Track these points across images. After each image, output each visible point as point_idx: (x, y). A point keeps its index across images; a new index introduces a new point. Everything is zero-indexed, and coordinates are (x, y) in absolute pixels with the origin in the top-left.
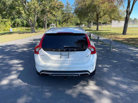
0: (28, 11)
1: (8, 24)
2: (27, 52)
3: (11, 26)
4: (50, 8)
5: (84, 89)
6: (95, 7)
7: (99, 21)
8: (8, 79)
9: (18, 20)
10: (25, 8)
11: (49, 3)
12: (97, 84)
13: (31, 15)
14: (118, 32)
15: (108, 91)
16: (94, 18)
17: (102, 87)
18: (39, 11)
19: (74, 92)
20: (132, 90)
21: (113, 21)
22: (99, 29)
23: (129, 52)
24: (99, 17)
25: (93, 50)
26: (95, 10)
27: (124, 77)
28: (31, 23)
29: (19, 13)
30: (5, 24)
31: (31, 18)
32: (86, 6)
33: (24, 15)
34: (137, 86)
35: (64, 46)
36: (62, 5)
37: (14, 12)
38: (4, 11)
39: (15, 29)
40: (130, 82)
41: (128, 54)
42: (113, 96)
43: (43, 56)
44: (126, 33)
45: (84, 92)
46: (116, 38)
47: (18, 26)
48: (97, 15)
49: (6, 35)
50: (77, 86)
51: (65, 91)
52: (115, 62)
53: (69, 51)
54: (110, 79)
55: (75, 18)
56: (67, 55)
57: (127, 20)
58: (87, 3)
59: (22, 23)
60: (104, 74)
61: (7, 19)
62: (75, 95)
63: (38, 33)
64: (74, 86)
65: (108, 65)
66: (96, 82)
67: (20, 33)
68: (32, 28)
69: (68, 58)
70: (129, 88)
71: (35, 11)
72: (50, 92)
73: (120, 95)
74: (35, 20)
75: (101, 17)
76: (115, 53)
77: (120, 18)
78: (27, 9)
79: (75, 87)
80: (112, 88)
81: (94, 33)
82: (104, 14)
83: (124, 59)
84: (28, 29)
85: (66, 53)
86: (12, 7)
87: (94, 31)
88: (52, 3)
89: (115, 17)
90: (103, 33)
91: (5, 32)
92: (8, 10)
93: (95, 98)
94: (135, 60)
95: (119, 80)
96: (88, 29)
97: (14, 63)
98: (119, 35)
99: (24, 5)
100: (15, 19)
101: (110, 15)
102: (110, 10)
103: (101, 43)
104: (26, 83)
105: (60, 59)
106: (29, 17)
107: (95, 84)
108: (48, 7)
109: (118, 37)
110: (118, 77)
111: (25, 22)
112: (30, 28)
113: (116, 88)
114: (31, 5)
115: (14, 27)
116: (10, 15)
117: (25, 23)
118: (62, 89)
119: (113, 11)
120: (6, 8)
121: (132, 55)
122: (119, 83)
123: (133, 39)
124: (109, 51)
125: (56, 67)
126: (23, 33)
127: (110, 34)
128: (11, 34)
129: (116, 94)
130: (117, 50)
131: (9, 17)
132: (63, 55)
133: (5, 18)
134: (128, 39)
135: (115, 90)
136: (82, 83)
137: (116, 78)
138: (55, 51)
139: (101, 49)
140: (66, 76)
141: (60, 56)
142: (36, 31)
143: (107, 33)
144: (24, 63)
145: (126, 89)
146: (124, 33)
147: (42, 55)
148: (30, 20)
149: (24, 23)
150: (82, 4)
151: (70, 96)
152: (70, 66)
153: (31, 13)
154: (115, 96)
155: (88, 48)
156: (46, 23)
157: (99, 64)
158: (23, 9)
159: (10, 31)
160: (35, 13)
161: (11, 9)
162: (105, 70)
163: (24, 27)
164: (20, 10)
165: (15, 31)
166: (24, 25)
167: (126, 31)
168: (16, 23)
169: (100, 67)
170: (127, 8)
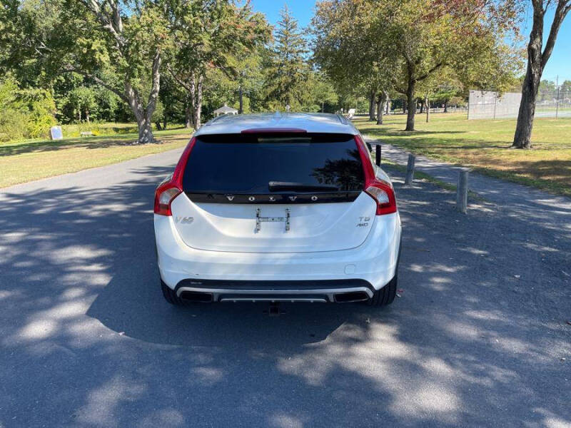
0: (126, 55)
1: (43, 111)
2: (124, 216)
3: (58, 117)
4: (214, 40)
5: (350, 355)
6: (398, 34)
7: (417, 94)
8: (51, 318)
9: (85, 94)
10: (115, 45)
11: (212, 19)
12: (402, 338)
13: (139, 70)
14: (497, 140)
15: (450, 362)
16: (393, 82)
17: (421, 348)
18: (168, 54)
19: (311, 365)
20: (542, 358)
21: (474, 94)
22: (417, 127)
23: (537, 217)
24: (416, 76)
26: (399, 46)
27: (513, 310)
28: (136, 105)
29: (89, 64)
30: (31, 108)
31: (136, 82)
32: (361, 31)
33: (109, 72)
34: (563, 344)
35: (271, 183)
36: (262, 28)
37: (69, 60)
38: (30, 54)
39: (73, 131)
40: (536, 328)
41: (532, 223)
42: (465, 381)
43: (186, 224)
44: (527, 143)
45: (352, 364)
46: (485, 161)
47: (84, 117)
48: (409, 68)
49: (35, 154)
50: (322, 342)
51: (275, 362)
52: (477, 252)
53: (290, 202)
54: (454, 317)
55: (318, 83)
57: (530, 88)
58: (365, 19)
59: (103, 103)
60: (432, 298)
61: (39, 87)
62: (314, 377)
63: (167, 146)
64: (313, 344)
65: (449, 266)
66: (400, 330)
67: (92, 146)
68: (143, 123)
69: (287, 229)
70: (532, 350)
71: (152, 53)
72: (215, 365)
73: (492, 377)
74: (154, 92)
75: (423, 78)
76: (478, 218)
77: (505, 79)
78: (121, 45)
79: (315, 348)
80: (462, 350)
81: (395, 144)
82: (438, 65)
83: (514, 242)
84: (127, 130)
85: (280, 210)
86: (61, 40)
87: (396, 135)
88: (223, 21)
89: (483, 74)
90: (432, 144)
91: (33, 141)
92: (43, 51)
93: (394, 387)
94: (560, 245)
95: (493, 321)
97: (71, 259)
98: (496, 150)
99: (109, 30)
100: (71, 87)
101: (460, 68)
102: (460, 48)
103: (423, 180)
104: (121, 334)
105: (253, 235)
106: (128, 81)
107: (394, 335)
108: (208, 37)
109: (495, 157)
110: (489, 309)
111: (113, 100)
112: (134, 125)
113: (481, 351)
114: (138, 30)
115: (67, 123)
116: (53, 70)
117: (113, 105)
118: (262, 354)
119: (475, 51)
120: (38, 42)
121: (548, 226)
122: (492, 333)
123: (556, 167)
124: (456, 211)
125: (238, 267)
126: (106, 144)
127: (461, 144)
128: (57, 149)
129: (478, 374)
130: (486, 210)
131: (48, 81)
132: (266, 219)
133: (33, 85)
134: (537, 164)
135: (472, 358)
136: (343, 331)
137: (480, 315)
138: (234, 202)
139: (425, 203)
140: (277, 303)
141: (254, 221)
142: (158, 138)
143: (448, 141)
144: (111, 260)
145: (518, 353)
146: (521, 140)
147: (185, 220)
148: (131, 93)
149: (107, 106)
150: (346, 22)
151: (295, 381)
152: (295, 262)
153: (138, 61)
154: (472, 379)
155: (366, 192)
156: (197, 103)
157: (413, 262)
158: (105, 48)
159: (54, 139)
160: (155, 62)
161: (59, 46)
162: (437, 283)
163: (110, 121)
164: (95, 51)
165: (71, 137)
166: (108, 113)
167: (528, 135)
168: (76, 104)
169: (417, 273)
170: (531, 36)
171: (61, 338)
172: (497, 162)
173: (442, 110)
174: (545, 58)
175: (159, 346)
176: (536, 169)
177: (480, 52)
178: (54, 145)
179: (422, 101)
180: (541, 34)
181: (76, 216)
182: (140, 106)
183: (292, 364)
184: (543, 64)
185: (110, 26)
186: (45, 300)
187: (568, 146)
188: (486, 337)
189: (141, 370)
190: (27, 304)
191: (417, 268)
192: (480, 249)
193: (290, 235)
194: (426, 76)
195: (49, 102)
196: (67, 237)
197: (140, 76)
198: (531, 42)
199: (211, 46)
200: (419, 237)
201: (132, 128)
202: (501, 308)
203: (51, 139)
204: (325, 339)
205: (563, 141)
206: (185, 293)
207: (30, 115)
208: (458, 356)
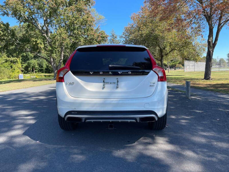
0: (51, 45)
1: (16, 68)
2: (45, 100)
3: (22, 71)
4: (85, 40)
5: (147, 149)
6: (156, 38)
7: (165, 62)
8: (5, 136)
9: (34, 62)
10: (47, 42)
11: (85, 32)
12: (171, 142)
13: (55, 51)
15: (194, 151)
16: (155, 55)
17: (181, 146)
18: (67, 45)
23: (220, 101)
24: (163, 54)
26: (157, 43)
27: (220, 131)
28: (54, 65)
29: (35, 48)
30: (11, 67)
31: (54, 55)
32: (142, 36)
33: (44, 54)
35: (110, 66)
36: (104, 36)
37: (28, 47)
38: (12, 45)
39: (28, 76)
42: (204, 159)
43: (71, 86)
44: (210, 78)
45: (148, 153)
46: (194, 84)
47: (33, 71)
48: (161, 51)
49: (12, 83)
50: (133, 144)
51: (111, 152)
52: (198, 111)
53: (118, 75)
54: (193, 135)
57: (209, 57)
58: (143, 32)
59: (40, 66)
60: (182, 128)
61: (15, 57)
62: (130, 158)
64: (129, 145)
65: (187, 116)
66: (169, 139)
67: (35, 81)
69: (117, 88)
71: (61, 45)
72: (82, 154)
73: (216, 158)
74: (61, 60)
75: (166, 55)
76: (195, 101)
78: (49, 42)
79: (130, 147)
80: (200, 147)
82: (172, 50)
83: (213, 108)
84: (49, 76)
85: (114, 79)
86: (25, 40)
88: (89, 33)
89: (189, 53)
90: (172, 79)
91: (11, 79)
92: (18, 44)
93: (170, 162)
95: (211, 136)
98: (198, 81)
99: (44, 36)
100: (28, 59)
101: (180, 51)
102: (180, 43)
104: (38, 142)
105: (102, 90)
106: (51, 55)
107: (167, 141)
108: (83, 39)
109: (197, 83)
110: (209, 132)
111: (45, 64)
112: (53, 74)
113: (209, 147)
114: (56, 36)
115: (26, 73)
116: (21, 51)
117: (45, 66)
118: (105, 149)
119: (186, 44)
120: (16, 40)
121: (225, 103)
122: (212, 140)
123: (223, 85)
124: (187, 98)
127: (183, 79)
128: (20, 82)
129: (209, 156)
130: (198, 98)
131: (19, 55)
132: (108, 83)
133: (13, 56)
134: (215, 85)
135: (205, 150)
137: (205, 134)
138: (93, 75)
139: (172, 96)
141: (102, 84)
143: (178, 78)
144: (37, 115)
145: (227, 148)
146: (207, 76)
147: (70, 84)
149: (42, 67)
150: (137, 33)
151: (121, 161)
153: (55, 48)
154: (207, 159)
155: (153, 71)
157: (171, 115)
158: (42, 43)
159: (20, 79)
160: (62, 48)
161: (24, 42)
162: (183, 122)
163: (43, 73)
164: (38, 43)
165: (27, 78)
166: (42, 69)
167: (210, 75)
168: (30, 66)
169: (173, 118)
170: (208, 37)
171: (10, 143)
172: (199, 84)
173: (174, 69)
174: (214, 45)
175: (55, 146)
177: (188, 45)
179: (166, 66)
180: (212, 36)
181: (24, 100)
182: (55, 65)
183: (119, 153)
184: (214, 47)
185: (45, 35)
187: (226, 79)
188: (210, 142)
189: (45, 156)
192: (199, 110)
193: (119, 90)
194: (168, 54)
195: (19, 65)
196: (19, 107)
197: (55, 53)
198: (208, 39)
199: (84, 42)
200: (172, 106)
201: (51, 75)
202: (214, 131)
203: (19, 79)
204: (135, 143)
205: (223, 78)
206: (69, 118)
207: (11, 69)
208: (199, 150)
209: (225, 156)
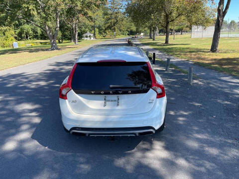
0: (44, 11)
1: (9, 35)
2: (46, 87)
3: (16, 38)
4: (82, 4)
5: (145, 157)
7: (170, 27)
8: (15, 140)
9: (27, 27)
10: (39, 6)
12: (167, 148)
13: (50, 18)
14: (203, 48)
15: (186, 159)
16: (160, 23)
17: (176, 153)
18: (62, 11)
19: (128, 162)
20: (226, 157)
21: (194, 27)
22: (170, 42)
23: (221, 86)
24: (170, 20)
25: (159, 91)
26: (162, 7)
27: (214, 133)
28: (49, 33)
29: (28, 16)
30: (4, 34)
31: (49, 23)
33: (37, 18)
34: (235, 150)
35: (111, 86)
37: (20, 14)
39: (23, 44)
40: (223, 142)
41: (219, 89)
42: (194, 169)
43: (74, 104)
44: (216, 50)
45: (146, 161)
46: (199, 58)
47: (27, 37)
48: (167, 16)
49: (7, 55)
50: (133, 151)
51: (113, 161)
52: (197, 104)
53: (119, 94)
54: (188, 138)
56: (115, 101)
57: (218, 26)
59: (35, 31)
60: (179, 128)
61: (7, 26)
62: (129, 168)
63: (63, 51)
64: (129, 152)
65: (185, 112)
66: (165, 144)
67: (31, 51)
68: (52, 41)
69: (118, 105)
70: (222, 153)
71: (56, 10)
72: (87, 163)
73: (205, 167)
74: (57, 27)
75: (172, 21)
76: (196, 88)
77: (207, 21)
78: (42, 7)
79: (130, 154)
80: (192, 154)
81: (161, 50)
82: (179, 15)
83: (212, 99)
84: (46, 43)
85: (115, 97)
86: (16, 5)
87: (161, 45)
89: (198, 20)
90: (176, 50)
91: (6, 49)
92: (8, 10)
93: (164, 173)
94: (231, 100)
95: (205, 139)
96: (151, 41)
98: (204, 53)
100: (21, 24)
101: (188, 17)
102: (188, 8)
103: (173, 69)
104: (47, 148)
105: (103, 108)
106: (45, 23)
107: (163, 147)
108: (80, 3)
109: (203, 57)
110: (203, 133)
111: (39, 31)
115: (20, 40)
116: (13, 19)
118: (107, 157)
119: (195, 9)
120: (6, 6)
122: (204, 145)
123: (229, 61)
124: (187, 84)
125: (97, 122)
126: (37, 50)
128: (15, 53)
129: (199, 165)
130: (200, 83)
131: (11, 23)
132: (109, 101)
133: (4, 25)
134: (221, 60)
135: (197, 158)
136: (142, 145)
137: (199, 136)
138: (94, 94)
139: (174, 80)
140: (114, 137)
141: (103, 102)
142: (59, 47)
143: (183, 48)
144: (41, 110)
145: (216, 155)
146: (214, 49)
147: (73, 101)
148: (47, 28)
149: (37, 33)
151: (121, 170)
152: (122, 120)
153: (49, 14)
155: (152, 89)
156: (75, 32)
157: (170, 110)
158: (35, 9)
160: (57, 14)
161: (15, 8)
162: (181, 120)
163: (38, 39)
164: (30, 10)
166: (37, 36)
167: (217, 46)
168: (23, 32)
169: (172, 115)
170: (219, 4)
172: (204, 59)
173: (180, 33)
174: (224, 13)
175: (63, 153)
176: (220, 62)
177: (197, 10)
178: (15, 51)
179: (172, 30)
180: (223, 3)
181: (25, 88)
182: (51, 33)
183: (120, 162)
184: (224, 16)
186: (13, 131)
187: (234, 51)
188: (202, 147)
190: (5, 133)
191: (172, 113)
193: (119, 108)
194: (174, 20)
195: (11, 32)
197: (50, 21)
198: (219, 6)
199: (81, 7)
200: (172, 97)
201: (48, 42)
202: (208, 132)
203: (13, 48)
204: (134, 149)
205: (231, 49)
206: (74, 133)
207: (4, 37)
208: (191, 157)
209: (214, 165)
